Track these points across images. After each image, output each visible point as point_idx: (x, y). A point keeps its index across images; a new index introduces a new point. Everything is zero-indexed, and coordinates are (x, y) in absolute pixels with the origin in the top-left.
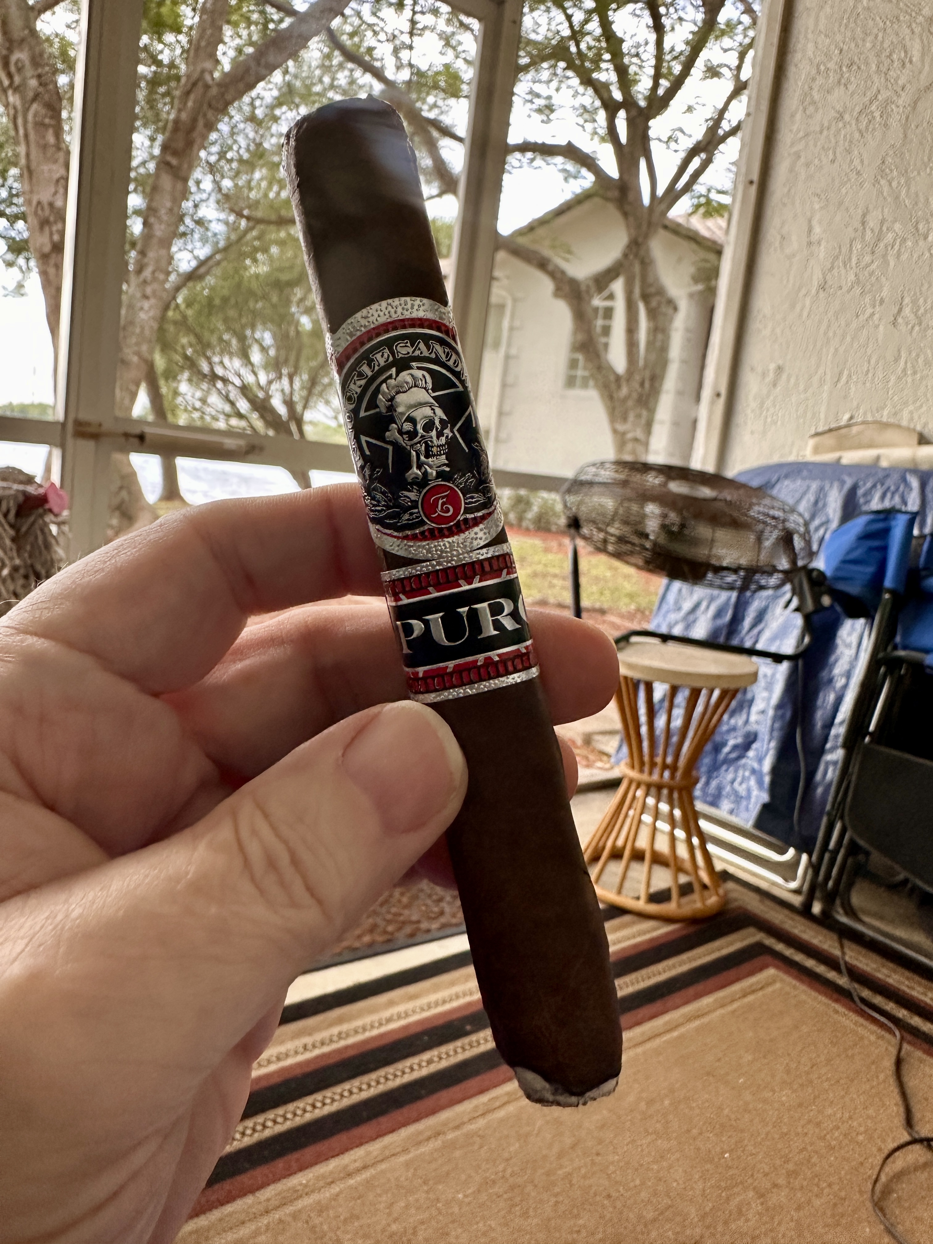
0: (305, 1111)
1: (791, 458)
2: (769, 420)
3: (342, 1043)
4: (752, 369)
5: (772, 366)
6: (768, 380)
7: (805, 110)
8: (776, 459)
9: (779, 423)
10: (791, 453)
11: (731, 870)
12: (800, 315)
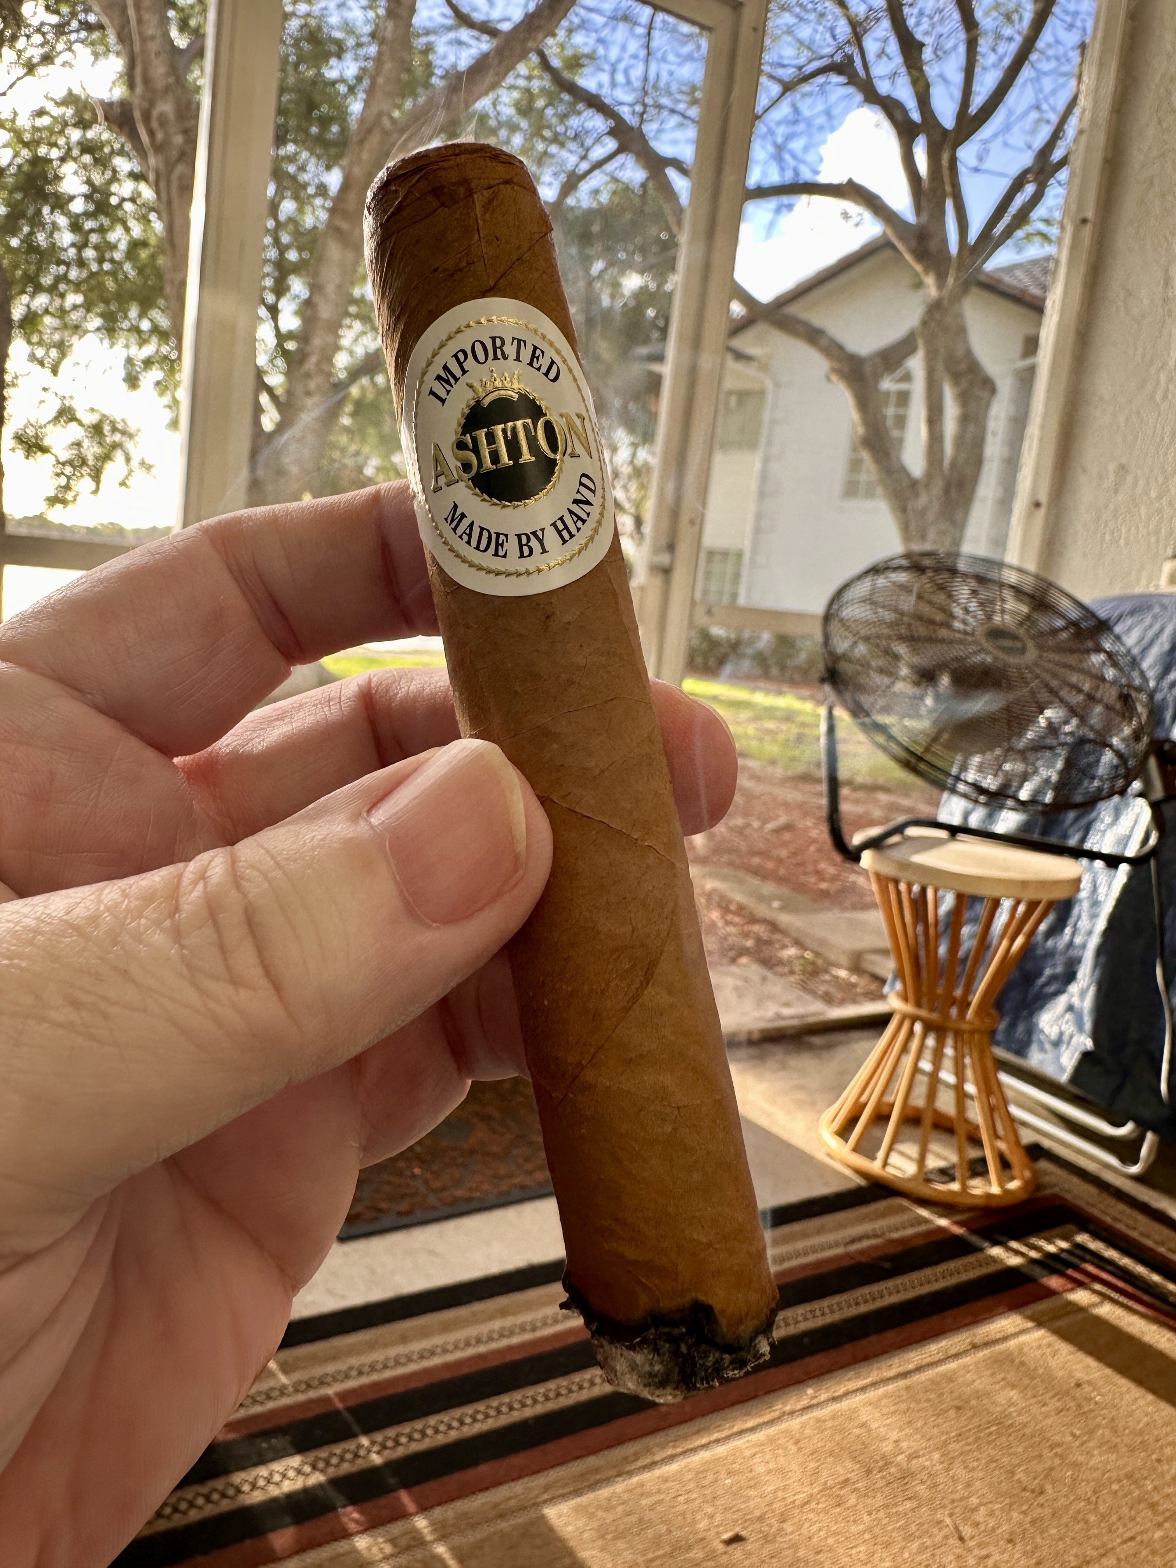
0: (450, 1427)
1: (1138, 590)
2: (1108, 537)
3: (504, 1343)
4: (1084, 470)
5: (1111, 467)
6: (1105, 485)
7: (1160, 122)
8: (1117, 590)
9: (1122, 542)
10: (1138, 581)
11: (1046, 1143)
12: (1152, 397)
